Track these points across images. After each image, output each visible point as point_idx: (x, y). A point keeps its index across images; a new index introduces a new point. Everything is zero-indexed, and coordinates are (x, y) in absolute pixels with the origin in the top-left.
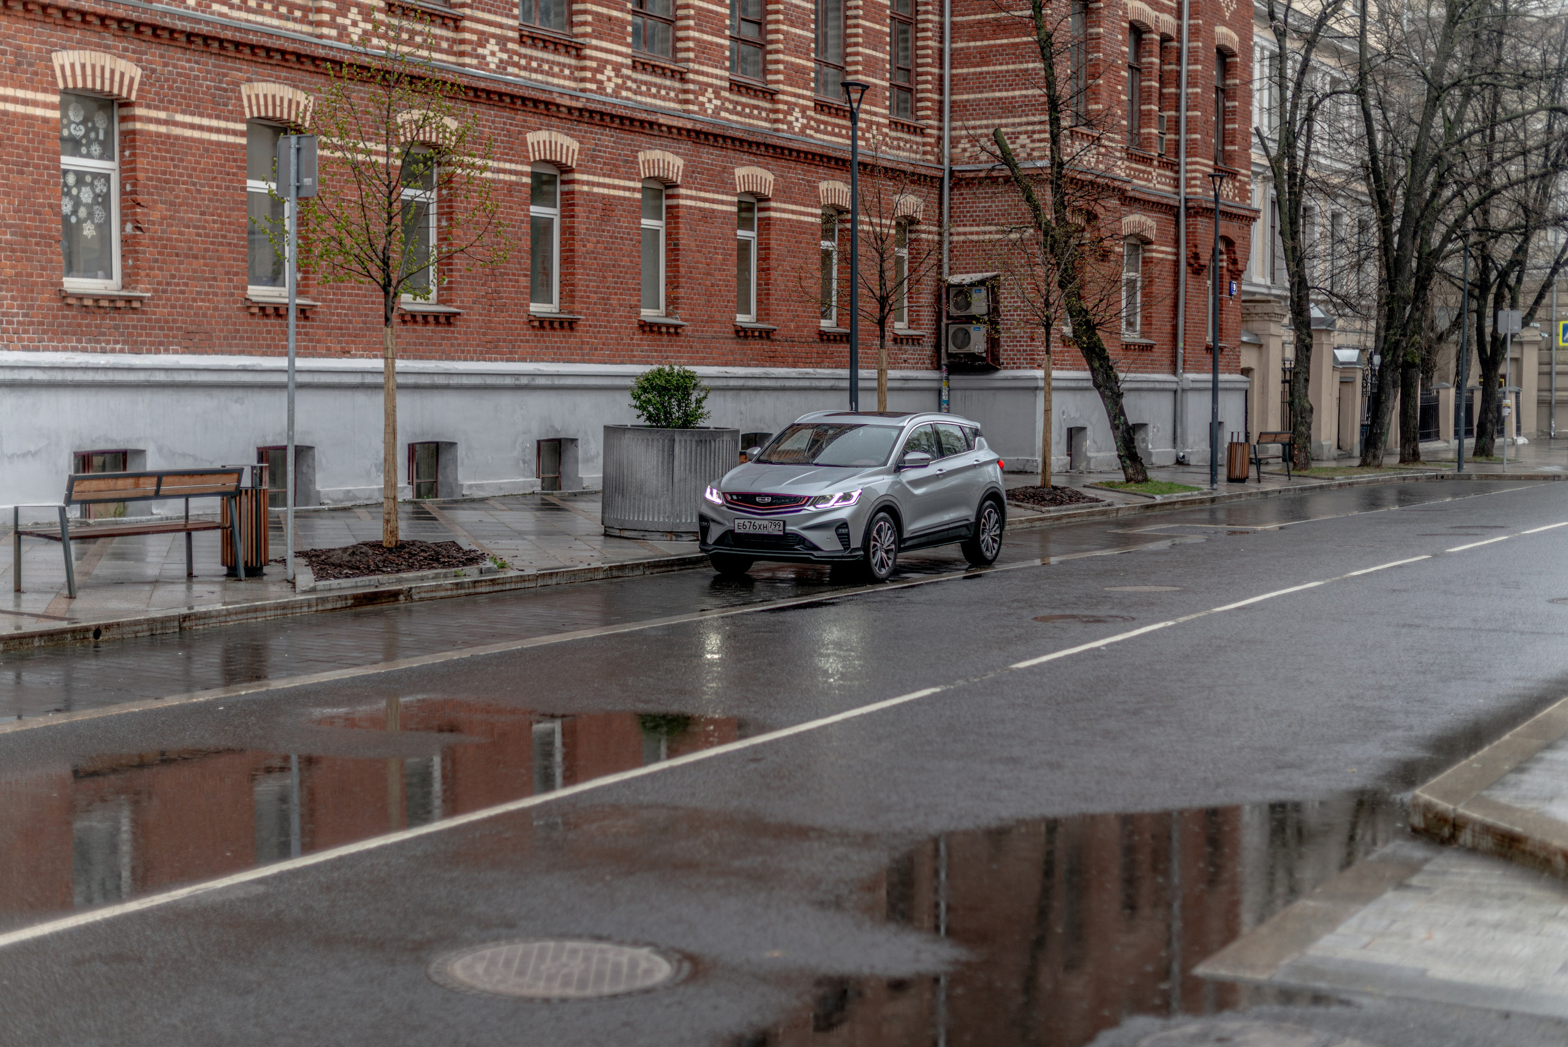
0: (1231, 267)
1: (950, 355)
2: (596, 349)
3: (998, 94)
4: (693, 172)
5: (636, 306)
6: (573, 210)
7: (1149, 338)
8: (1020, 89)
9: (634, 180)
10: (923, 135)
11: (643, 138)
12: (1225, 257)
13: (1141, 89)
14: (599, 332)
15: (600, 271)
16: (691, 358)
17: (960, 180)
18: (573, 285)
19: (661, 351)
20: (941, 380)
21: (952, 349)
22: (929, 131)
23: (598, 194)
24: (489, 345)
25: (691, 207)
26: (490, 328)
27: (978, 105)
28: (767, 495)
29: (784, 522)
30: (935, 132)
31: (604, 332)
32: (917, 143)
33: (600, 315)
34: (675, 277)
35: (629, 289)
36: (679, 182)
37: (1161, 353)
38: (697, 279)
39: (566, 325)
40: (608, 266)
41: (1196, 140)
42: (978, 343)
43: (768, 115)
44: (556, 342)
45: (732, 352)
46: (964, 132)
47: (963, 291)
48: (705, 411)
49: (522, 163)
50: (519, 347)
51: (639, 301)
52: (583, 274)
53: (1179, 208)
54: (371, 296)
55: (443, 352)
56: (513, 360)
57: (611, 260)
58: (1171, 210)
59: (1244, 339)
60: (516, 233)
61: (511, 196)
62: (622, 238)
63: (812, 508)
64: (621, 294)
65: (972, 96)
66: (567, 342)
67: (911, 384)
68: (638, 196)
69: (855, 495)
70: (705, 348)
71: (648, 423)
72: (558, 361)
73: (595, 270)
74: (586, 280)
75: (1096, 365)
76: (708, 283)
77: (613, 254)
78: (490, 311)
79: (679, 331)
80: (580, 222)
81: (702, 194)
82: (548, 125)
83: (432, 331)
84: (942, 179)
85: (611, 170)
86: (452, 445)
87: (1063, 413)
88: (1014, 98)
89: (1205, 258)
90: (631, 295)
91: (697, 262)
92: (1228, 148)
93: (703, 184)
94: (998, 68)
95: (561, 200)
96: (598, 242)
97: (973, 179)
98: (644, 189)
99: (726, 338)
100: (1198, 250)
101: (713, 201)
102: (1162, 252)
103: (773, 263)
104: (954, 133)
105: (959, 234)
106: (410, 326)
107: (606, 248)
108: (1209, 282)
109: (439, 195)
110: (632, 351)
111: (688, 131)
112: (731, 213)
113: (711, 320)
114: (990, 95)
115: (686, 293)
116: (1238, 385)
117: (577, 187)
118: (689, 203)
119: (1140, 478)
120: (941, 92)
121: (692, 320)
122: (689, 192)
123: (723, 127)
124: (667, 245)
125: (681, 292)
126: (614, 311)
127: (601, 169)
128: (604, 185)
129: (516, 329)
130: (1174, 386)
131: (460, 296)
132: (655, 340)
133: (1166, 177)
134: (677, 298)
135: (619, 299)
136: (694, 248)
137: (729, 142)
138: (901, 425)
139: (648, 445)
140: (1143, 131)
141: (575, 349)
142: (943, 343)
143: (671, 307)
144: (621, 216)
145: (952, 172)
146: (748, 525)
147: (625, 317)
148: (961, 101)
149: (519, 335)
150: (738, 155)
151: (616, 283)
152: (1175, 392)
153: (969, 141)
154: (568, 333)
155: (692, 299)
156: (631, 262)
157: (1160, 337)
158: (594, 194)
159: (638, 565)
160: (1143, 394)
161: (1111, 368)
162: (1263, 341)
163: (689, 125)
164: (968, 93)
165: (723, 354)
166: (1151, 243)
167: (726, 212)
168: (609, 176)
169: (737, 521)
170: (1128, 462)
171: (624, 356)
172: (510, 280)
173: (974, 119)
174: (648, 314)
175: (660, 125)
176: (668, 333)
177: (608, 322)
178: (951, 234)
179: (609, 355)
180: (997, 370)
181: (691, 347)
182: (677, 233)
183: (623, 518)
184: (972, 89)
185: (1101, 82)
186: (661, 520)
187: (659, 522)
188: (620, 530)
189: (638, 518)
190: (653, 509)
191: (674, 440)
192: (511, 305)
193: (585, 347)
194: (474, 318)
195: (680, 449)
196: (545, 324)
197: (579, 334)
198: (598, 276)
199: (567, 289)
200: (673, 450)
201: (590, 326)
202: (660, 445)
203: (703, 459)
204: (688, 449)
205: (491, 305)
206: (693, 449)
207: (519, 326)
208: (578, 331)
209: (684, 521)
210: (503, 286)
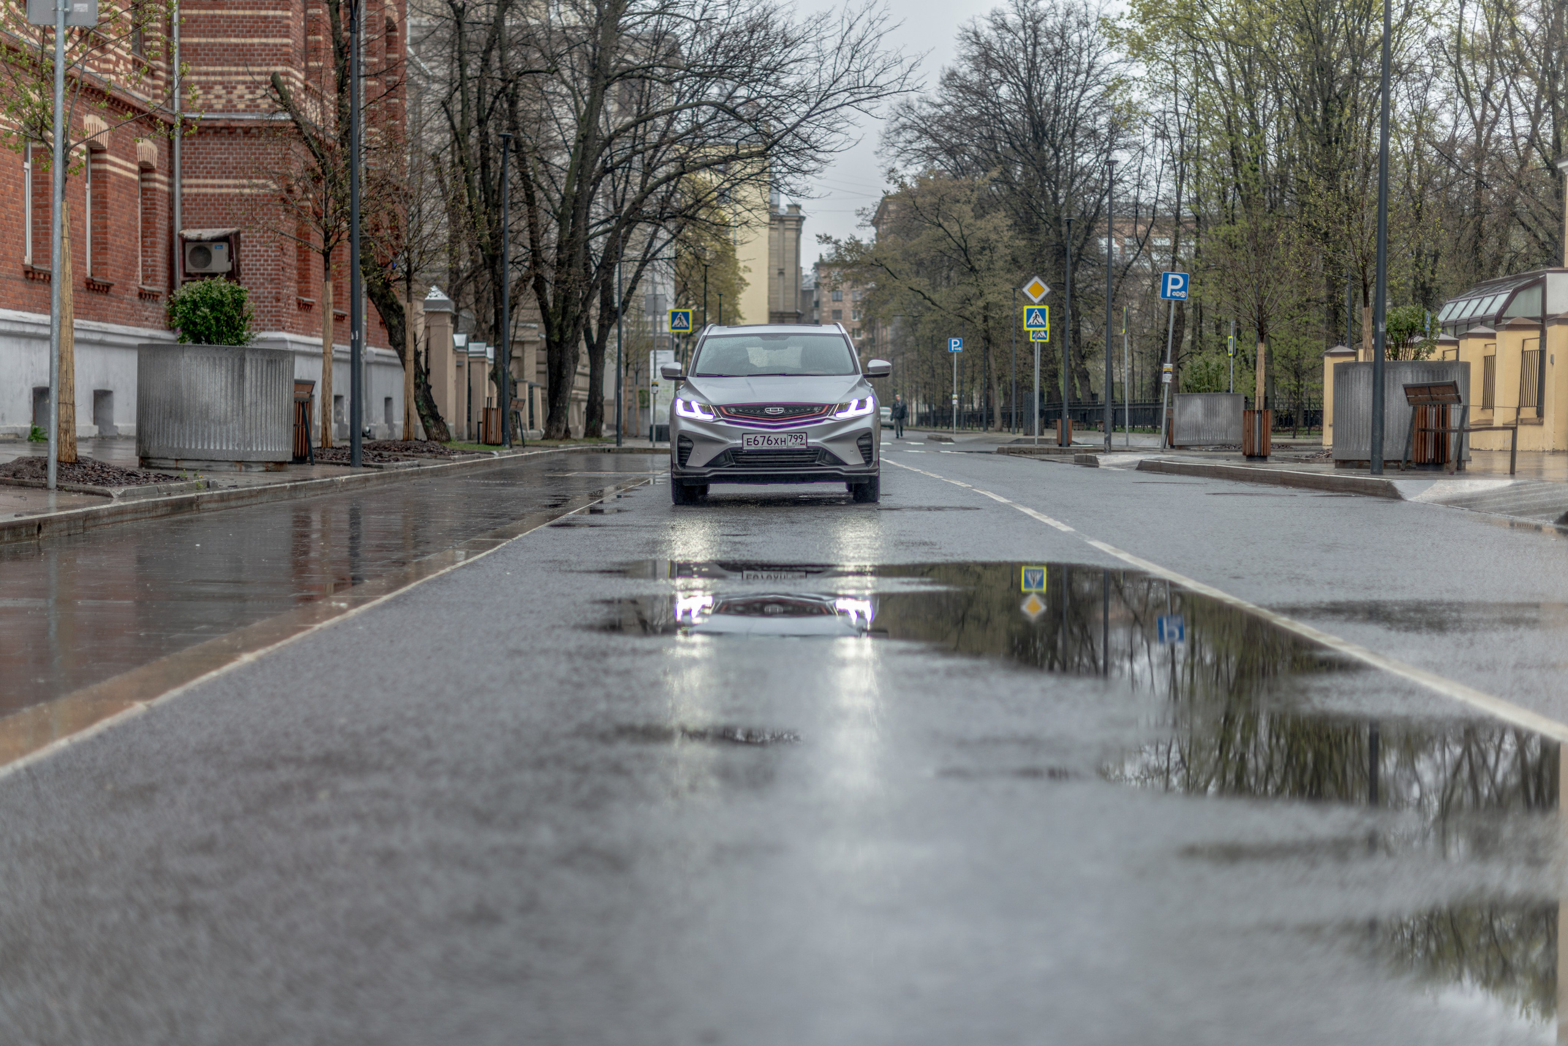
3: (233, 40)
8: (260, 37)
10: (154, 76)
20: (175, 340)
22: (159, 73)
27: (211, 50)
30: (165, 75)
32: (148, 85)
46: (195, 78)
47: (201, 248)
65: (203, 40)
84: (172, 125)
88: (252, 45)
94: (234, 12)
97: (209, 128)
99: (18, 279)
101: (6, 124)
104: (184, 78)
105: (191, 186)
114: (225, 40)
120: (170, 33)
145: (184, 119)
148: (191, 44)
153: (201, 88)
164: (199, 36)
165: (16, 298)
170: (431, 421)
173: (207, 65)
178: (183, 186)
183: (181, 445)
184: (204, 31)
185: (321, 38)
186: (231, 448)
187: (228, 451)
188: (177, 460)
189: (203, 446)
190: (221, 435)
191: (244, 359)
195: (251, 369)
200: (243, 371)
202: (230, 365)
203: (273, 380)
204: (259, 370)
206: (264, 369)
209: (254, 449)
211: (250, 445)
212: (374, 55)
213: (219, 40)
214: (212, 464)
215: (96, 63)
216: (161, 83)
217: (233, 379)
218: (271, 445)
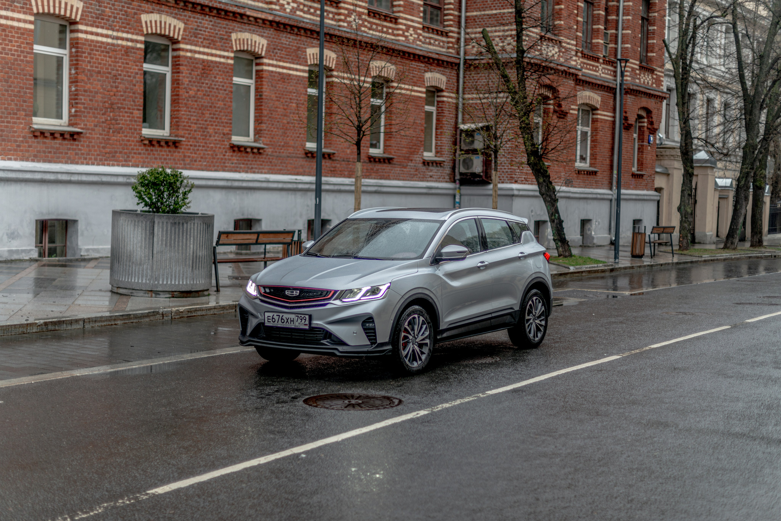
0: (649, 126)
1: (461, 174)
2: (195, 161)
3: (494, 12)
4: (275, 49)
5: (228, 134)
6: (179, 68)
7: (595, 167)
9: (228, 51)
10: (447, 36)
11: (235, 24)
12: (646, 120)
13: (593, 16)
14: (198, 150)
15: (200, 109)
16: (270, 169)
17: (471, 65)
18: (179, 118)
19: (247, 164)
20: (455, 189)
21: (463, 170)
22: (451, 34)
23: (199, 59)
24: (107, 155)
25: (272, 72)
26: (109, 144)
27: (483, 18)
30: (455, 35)
31: (202, 150)
32: (443, 42)
33: (200, 139)
34: (260, 116)
35: (222, 123)
36: (263, 54)
37: (602, 176)
38: (276, 118)
39: (171, 144)
40: (207, 106)
41: (627, 48)
42: (477, 166)
43: (334, 16)
44: (163, 155)
45: (302, 166)
46: (473, 36)
47: (470, 134)
48: (190, 200)
49: (137, 34)
50: (133, 157)
51: (230, 130)
52: (185, 111)
53: (616, 89)
54: (6, 117)
55: (69, 158)
56: (128, 166)
57: (208, 103)
58: (611, 90)
59: (658, 170)
60: (132, 81)
61: (128, 56)
62: (217, 89)
64: (216, 126)
65: (478, 13)
66: (172, 155)
67: (433, 191)
68: (231, 62)
70: (281, 163)
71: (145, 209)
73: (196, 109)
75: (541, 180)
76: (285, 121)
77: (211, 99)
78: (109, 132)
79: (261, 151)
80: (184, 77)
81: (281, 64)
82: (158, 10)
83: (60, 144)
84: (458, 65)
85: (210, 44)
86: (75, 222)
87: (532, 211)
88: (504, 13)
89: (632, 120)
90: (224, 126)
91: (277, 107)
92: (650, 54)
93: (282, 57)
95: (172, 61)
96: (198, 90)
97: (478, 64)
98: (234, 58)
99: (298, 157)
100: (628, 115)
101: (290, 69)
102: (604, 115)
104: (467, 36)
105: (468, 99)
106: (40, 140)
107: (204, 95)
108: (635, 136)
109: (71, 52)
110: (224, 163)
111: (271, 22)
112: (303, 77)
113: (286, 145)
114: (490, 12)
115: (267, 127)
116: (652, 198)
117: (182, 53)
118: (271, 68)
119: (567, 254)
120: (460, 11)
121: (272, 145)
122: (271, 62)
123: (297, 21)
124: (256, 95)
125: (264, 126)
126: (210, 136)
127: (202, 42)
128: (204, 53)
129: (131, 145)
130: (610, 197)
131: (84, 121)
132: (243, 157)
133: (608, 70)
134: (261, 130)
135: (215, 129)
136: (274, 98)
137: (302, 31)
139: (135, 225)
140: (594, 41)
141: (178, 160)
142: (457, 166)
143: (257, 136)
144: (217, 74)
145: (465, 61)
147: (219, 141)
148: (473, 16)
149: (133, 149)
150: (309, 40)
151: (212, 118)
152: (611, 200)
154: (173, 149)
155: (272, 131)
156: (225, 105)
157: (602, 168)
158: (195, 59)
160: (589, 201)
161: (551, 183)
162: (670, 172)
163: (270, 18)
164: (477, 11)
165: (296, 168)
166: (597, 109)
167: (300, 76)
168: (208, 47)
170: (559, 243)
171: (218, 166)
172: (126, 112)
173: (480, 27)
174: (237, 139)
175: (248, 17)
176: (253, 153)
177: (206, 143)
178: (464, 99)
179: (205, 165)
180: (490, 183)
181: (271, 162)
182: (262, 88)
183: (119, 279)
184: (479, 8)
185: (563, 7)
187: (142, 283)
188: (119, 288)
189: (128, 279)
190: (139, 273)
191: (154, 222)
192: (126, 129)
193: (186, 159)
194: (96, 136)
195: (158, 229)
196: (154, 143)
197: (181, 151)
198: (198, 113)
199: (175, 120)
200: (153, 230)
201: (191, 145)
202: (144, 225)
203: (177, 236)
204: (165, 229)
205: (110, 128)
206: (169, 229)
207: (133, 144)
208: (181, 149)
209: (161, 282)
210: (120, 116)
211: (157, 279)
212: (628, 15)
213: (487, 12)
214: (134, 291)
215: (390, 31)
216: (453, 40)
218: (175, 280)
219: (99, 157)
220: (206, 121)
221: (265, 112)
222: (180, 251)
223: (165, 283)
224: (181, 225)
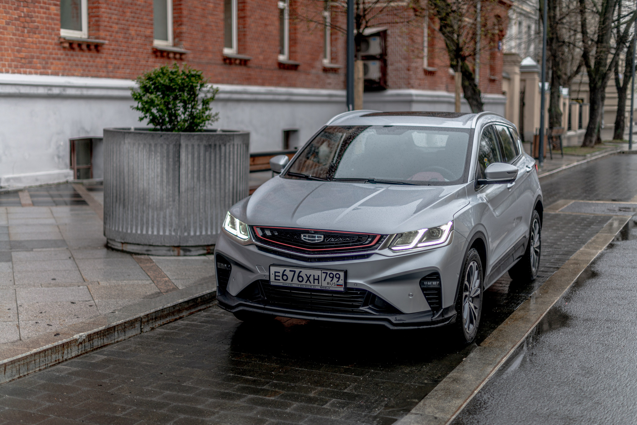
0: (499, 33)
2: (119, 68)
5: (150, 37)
12: (497, 27)
14: (120, 55)
15: (121, 7)
18: (98, 16)
24: (23, 61)
26: (24, 46)
28: (317, 232)
29: (346, 273)
31: (124, 55)
33: (122, 42)
34: (179, 17)
35: (144, 23)
38: (196, 19)
39: (92, 47)
42: (375, 73)
44: (85, 61)
45: (221, 74)
47: (365, 39)
48: (213, 112)
50: (52, 64)
51: (152, 33)
52: (106, 8)
56: (47, 74)
59: (504, 75)
63: (386, 252)
64: (138, 26)
66: (94, 61)
69: (446, 228)
71: (151, 126)
72: (87, 76)
74: (108, 13)
76: (204, 23)
78: (23, 32)
79: (183, 57)
89: (490, 27)
90: (146, 28)
91: (196, 7)
99: (217, 64)
103: (248, 13)
113: (206, 51)
115: (188, 29)
116: (501, 101)
121: (192, 50)
125: (184, 28)
126: (132, 39)
129: (49, 48)
132: (165, 63)
134: (181, 33)
135: (136, 30)
138: (468, 126)
139: (150, 150)
141: (101, 67)
143: (177, 39)
146: (290, 275)
147: (142, 44)
149: (51, 54)
151: (134, 17)
154: (94, 54)
155: (192, 34)
156: (146, 2)
159: (131, 323)
162: (511, 76)
165: (215, 76)
169: (273, 269)
172: (42, 8)
174: (159, 44)
176: (175, 58)
177: (128, 47)
179: (129, 73)
180: (386, 89)
183: (124, 231)
186: (167, 233)
187: (164, 236)
188: (122, 243)
189: (142, 231)
190: (158, 221)
191: (180, 145)
192: (43, 28)
193: (109, 65)
194: (9, 37)
195: (187, 155)
196: (75, 46)
197: (104, 55)
198: (119, 11)
199: (94, 19)
200: (179, 157)
201: (113, 50)
202: (165, 151)
203: (213, 165)
204: (196, 155)
205: (24, 27)
206: (202, 154)
207: (51, 47)
208: (103, 53)
209: (192, 234)
210: (35, 12)
211: (187, 229)
214: (151, 248)
217: (168, 164)
218: (212, 229)
219: (13, 63)
220: (127, 21)
221: (185, 12)
222: (218, 187)
223: (198, 233)
224: (218, 148)
